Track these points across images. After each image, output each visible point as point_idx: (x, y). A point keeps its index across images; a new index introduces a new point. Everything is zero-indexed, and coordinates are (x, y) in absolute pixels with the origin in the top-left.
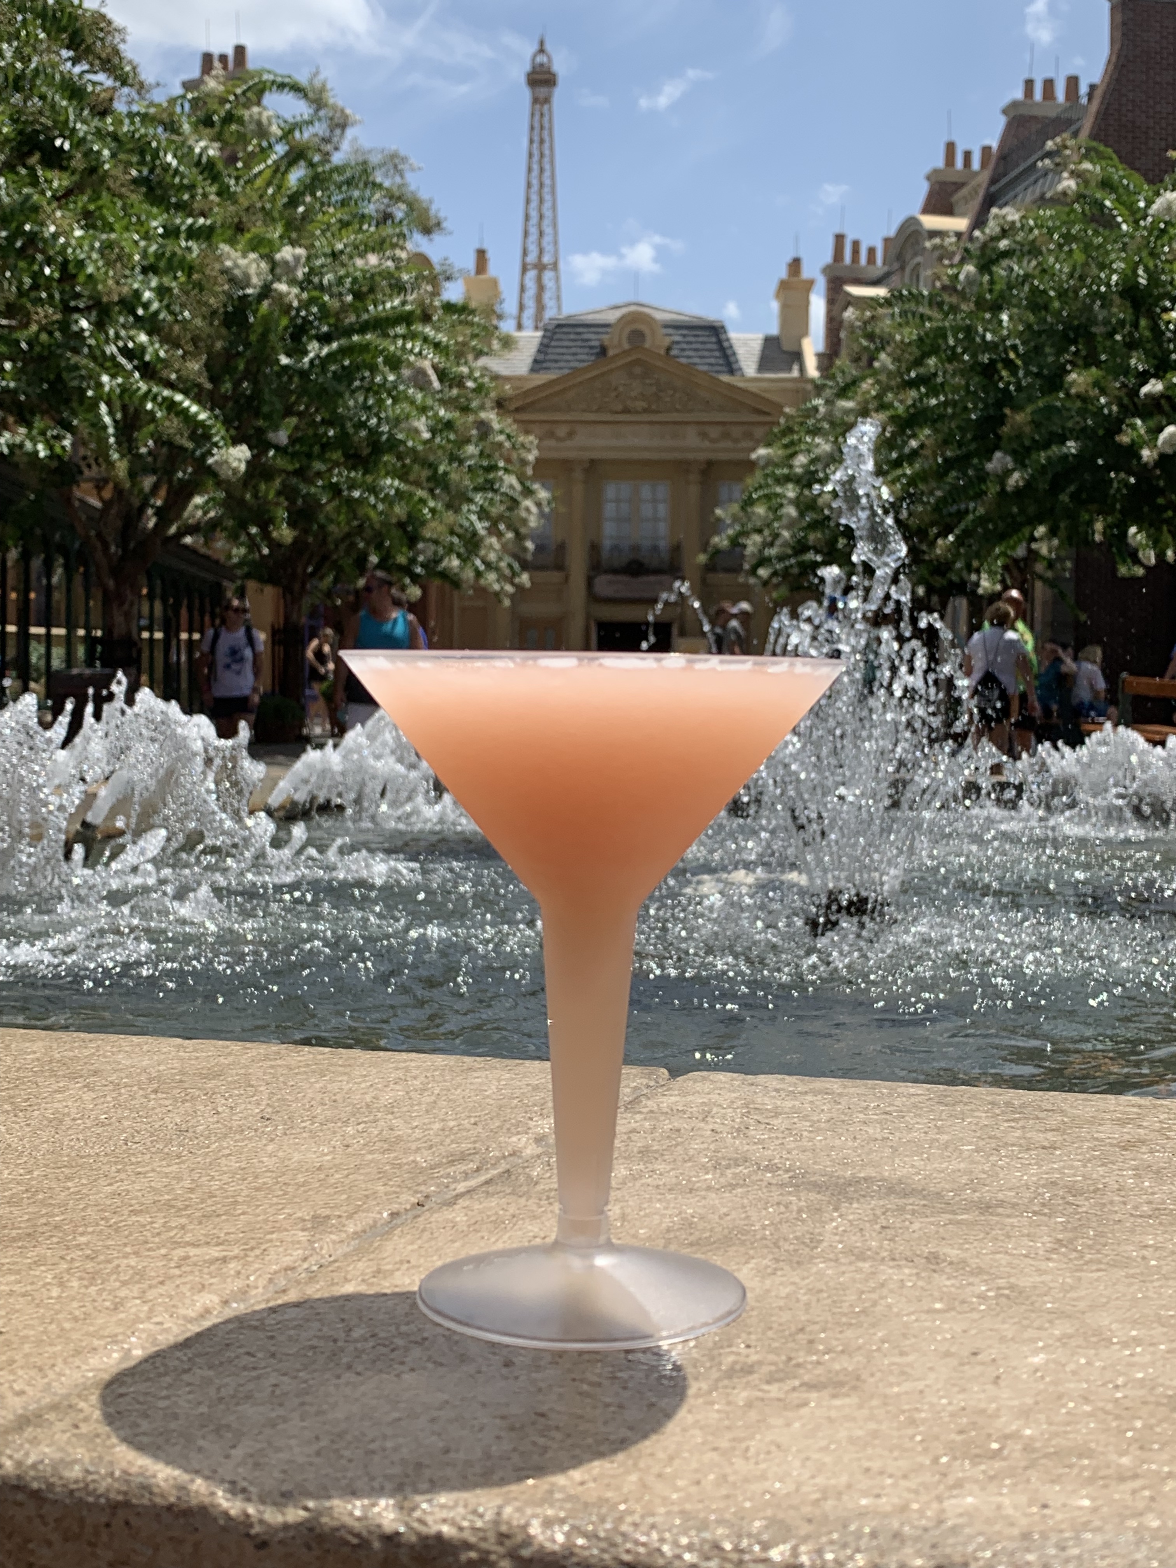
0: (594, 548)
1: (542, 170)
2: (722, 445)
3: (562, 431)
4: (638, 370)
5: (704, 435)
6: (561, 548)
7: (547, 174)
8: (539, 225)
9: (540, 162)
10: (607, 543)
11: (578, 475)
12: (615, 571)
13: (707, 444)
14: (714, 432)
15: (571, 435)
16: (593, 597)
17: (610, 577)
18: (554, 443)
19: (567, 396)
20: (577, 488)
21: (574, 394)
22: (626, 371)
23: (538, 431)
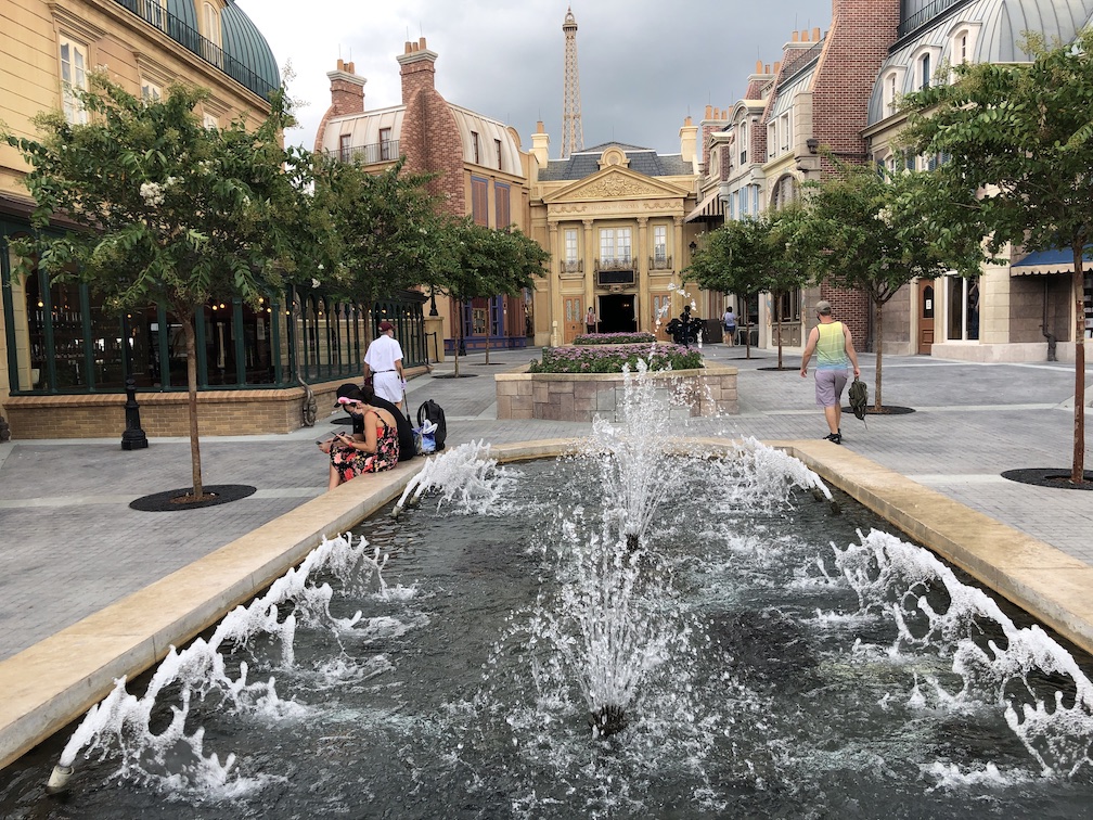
0: (597, 261)
2: (655, 209)
3: (579, 207)
4: (615, 176)
5: (646, 205)
6: (581, 262)
8: (571, 97)
10: (602, 259)
11: (588, 227)
13: (648, 209)
14: (651, 203)
15: (584, 208)
16: (597, 286)
18: (576, 213)
19: (582, 190)
20: (588, 233)
21: (584, 188)
22: (608, 176)
23: (568, 207)
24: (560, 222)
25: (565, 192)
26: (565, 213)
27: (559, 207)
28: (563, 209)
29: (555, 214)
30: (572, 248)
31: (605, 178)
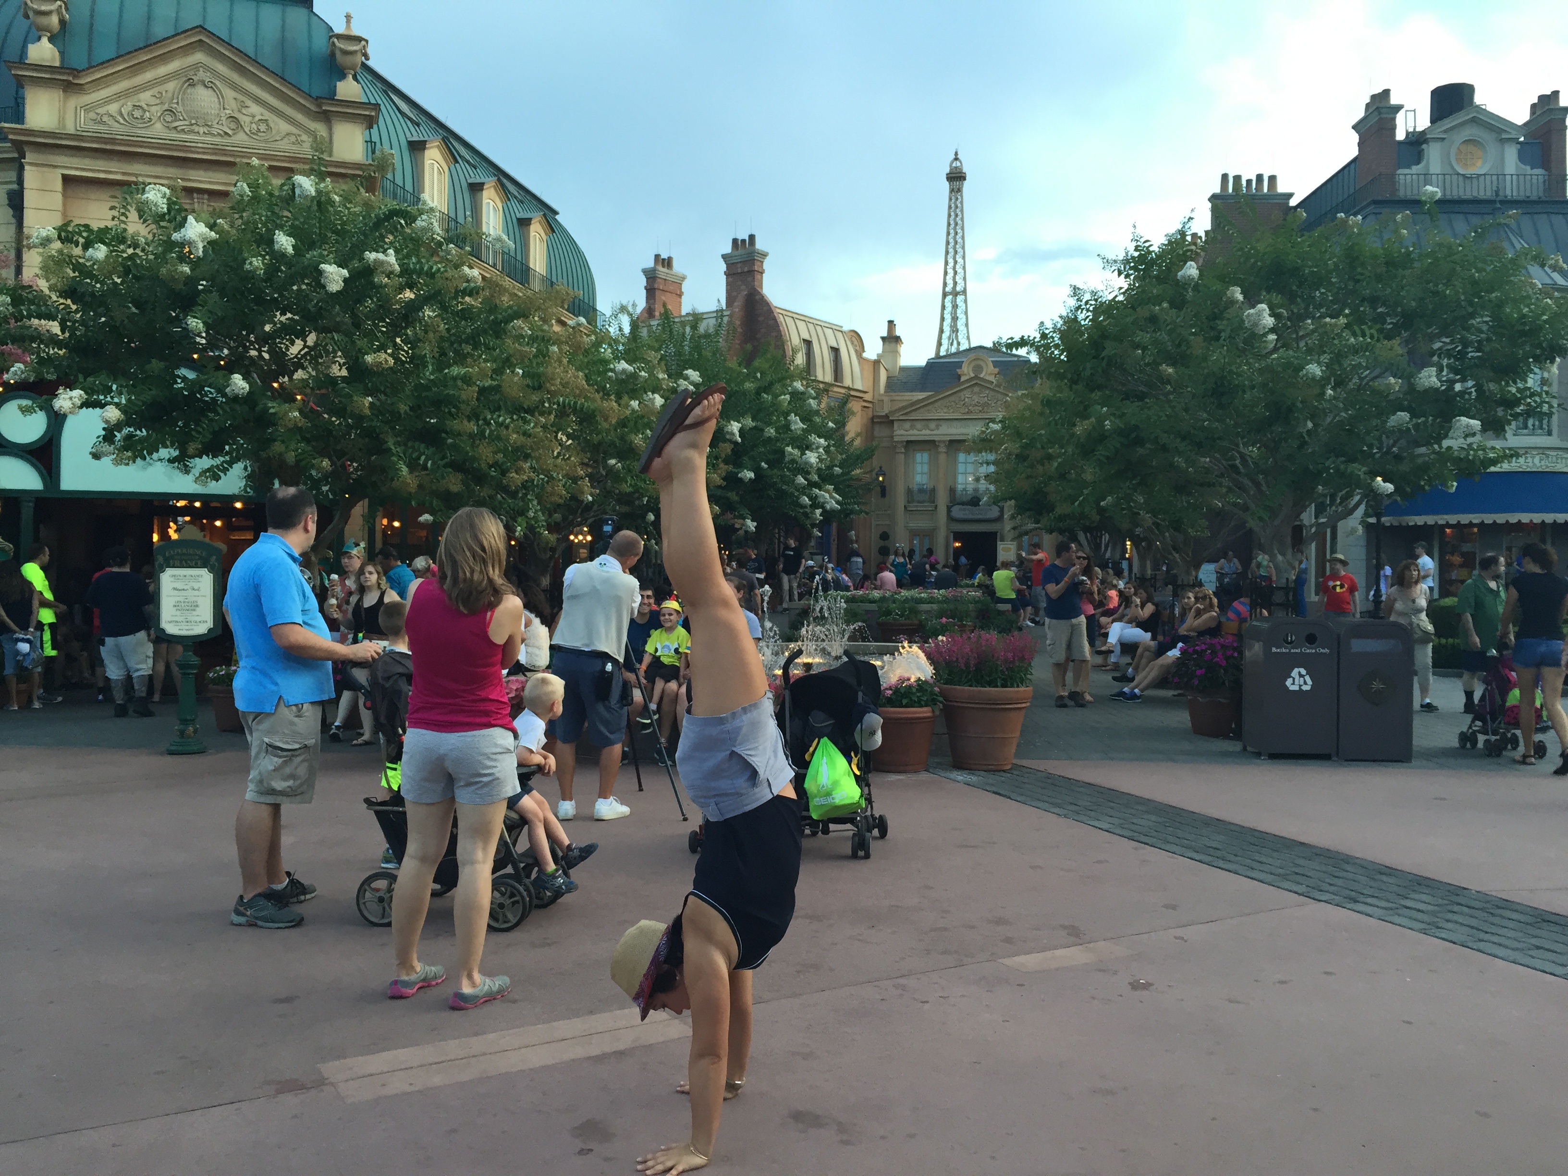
0: (952, 491)
1: (956, 233)
3: (933, 425)
4: (976, 389)
6: (933, 490)
7: (960, 235)
8: (954, 268)
9: (955, 229)
10: (960, 487)
11: (943, 449)
12: (963, 504)
15: (938, 427)
16: (951, 519)
17: (960, 506)
18: (928, 432)
19: (936, 405)
20: (942, 457)
21: (939, 403)
22: (969, 390)
23: (919, 425)
24: (908, 442)
25: (915, 406)
26: (915, 432)
27: (907, 425)
28: (912, 427)
29: (902, 433)
30: (922, 473)
31: (965, 392)
